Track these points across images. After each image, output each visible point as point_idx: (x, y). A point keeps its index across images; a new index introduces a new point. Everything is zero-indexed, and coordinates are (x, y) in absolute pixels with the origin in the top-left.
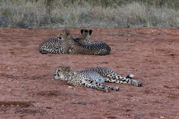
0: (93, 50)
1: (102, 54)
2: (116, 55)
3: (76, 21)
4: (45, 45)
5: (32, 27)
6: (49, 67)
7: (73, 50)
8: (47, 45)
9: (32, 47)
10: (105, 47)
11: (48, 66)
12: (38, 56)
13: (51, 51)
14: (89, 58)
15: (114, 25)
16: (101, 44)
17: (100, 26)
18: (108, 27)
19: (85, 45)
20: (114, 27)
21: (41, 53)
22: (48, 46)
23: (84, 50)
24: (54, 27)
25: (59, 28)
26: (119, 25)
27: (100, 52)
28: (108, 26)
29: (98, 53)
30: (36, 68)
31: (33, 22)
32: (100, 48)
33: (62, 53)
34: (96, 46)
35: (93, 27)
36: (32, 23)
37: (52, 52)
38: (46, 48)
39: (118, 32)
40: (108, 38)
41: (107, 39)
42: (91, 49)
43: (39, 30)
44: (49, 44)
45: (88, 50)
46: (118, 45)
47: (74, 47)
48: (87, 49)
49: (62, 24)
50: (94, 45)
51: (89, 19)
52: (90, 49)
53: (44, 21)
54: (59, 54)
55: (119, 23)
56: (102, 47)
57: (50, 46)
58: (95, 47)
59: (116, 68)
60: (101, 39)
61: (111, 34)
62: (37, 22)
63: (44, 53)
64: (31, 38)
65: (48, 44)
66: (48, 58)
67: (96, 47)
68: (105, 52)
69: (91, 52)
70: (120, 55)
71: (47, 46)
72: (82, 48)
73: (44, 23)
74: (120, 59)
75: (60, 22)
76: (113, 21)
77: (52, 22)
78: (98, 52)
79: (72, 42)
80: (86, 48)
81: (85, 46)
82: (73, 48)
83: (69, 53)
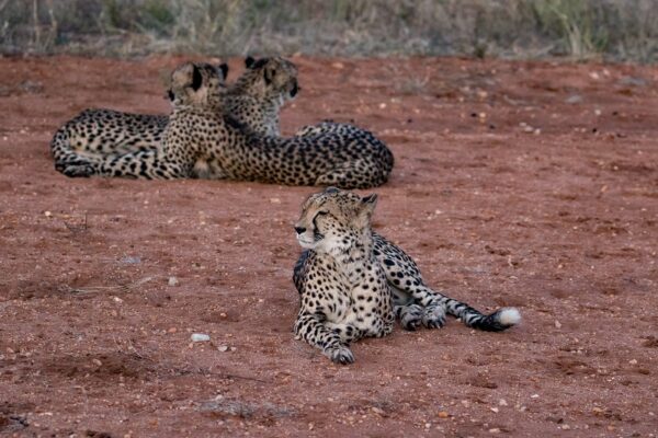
0: (312, 165)
1: (355, 183)
2: (418, 187)
3: (233, 22)
4: (83, 135)
5: (18, 49)
6: (102, 239)
7: (215, 164)
8: (93, 136)
9: (21, 144)
10: (369, 152)
11: (96, 233)
12: (46, 187)
13: (113, 164)
14: (289, 200)
15: (410, 43)
16: (350, 136)
17: (343, 45)
18: (383, 55)
19: (272, 142)
20: (413, 52)
21: (61, 172)
22: (97, 141)
23: (267, 168)
24: (128, 48)
25: (148, 53)
26: (435, 43)
27: (342, 176)
28: (382, 50)
29: (335, 180)
30: (37, 246)
31: (26, 22)
32: (343, 153)
33: (160, 173)
34: (325, 143)
35: (312, 51)
36: (21, 27)
37: (114, 169)
38: (88, 148)
39: (431, 79)
40: (383, 106)
41: (378, 113)
42: (303, 160)
43: (52, 60)
44: (100, 132)
45: (290, 163)
46: (430, 141)
47: (218, 152)
48: (283, 160)
49: (164, 34)
50: (315, 142)
51: (295, 14)
52: (297, 162)
53: (76, 21)
54: (149, 178)
55: (436, 36)
56: (354, 152)
57: (109, 143)
58: (319, 150)
59: (418, 251)
60: (350, 112)
61: (398, 86)
62: (45, 21)
63: (79, 175)
64: (14, 98)
65: (95, 132)
66: (97, 197)
67: (325, 153)
68: (367, 174)
69: (302, 175)
70: (439, 189)
71: (91, 141)
72: (260, 159)
73: (76, 29)
74: (439, 208)
75: (156, 27)
76: (409, 24)
77: (117, 23)
78: (335, 175)
79: (211, 125)
80: (280, 155)
81: (274, 146)
82: (216, 155)
83: (194, 176)
